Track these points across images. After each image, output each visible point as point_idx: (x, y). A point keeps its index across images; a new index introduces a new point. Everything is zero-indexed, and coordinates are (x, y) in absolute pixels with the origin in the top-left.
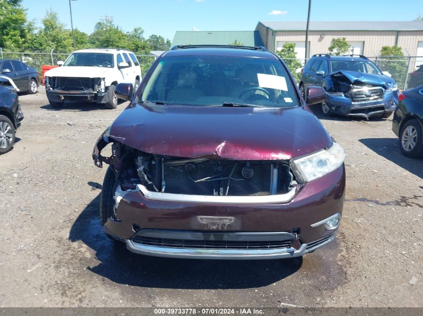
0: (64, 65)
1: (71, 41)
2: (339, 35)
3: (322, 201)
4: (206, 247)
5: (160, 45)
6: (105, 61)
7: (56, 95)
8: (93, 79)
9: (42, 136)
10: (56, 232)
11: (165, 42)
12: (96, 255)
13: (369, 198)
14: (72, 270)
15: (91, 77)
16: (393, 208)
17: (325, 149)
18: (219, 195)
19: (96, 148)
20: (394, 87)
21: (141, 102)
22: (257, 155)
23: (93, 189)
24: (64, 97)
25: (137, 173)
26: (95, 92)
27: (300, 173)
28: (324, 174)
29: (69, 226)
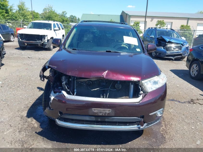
0: (27, 28)
1: (31, 16)
2: (161, 19)
3: (155, 102)
4: (96, 124)
5: (75, 20)
6: (47, 27)
7: (23, 43)
8: (42, 36)
9: (15, 63)
10: (20, 113)
11: (77, 19)
12: (40, 125)
13: (175, 99)
14: (27, 133)
15: (41, 34)
16: (187, 105)
17: (157, 76)
18: (103, 98)
19: (42, 71)
20: (187, 45)
21: (65, 48)
22: (123, 78)
23: (39, 91)
24: (27, 44)
25: (62, 85)
26: (42, 42)
27: (145, 88)
28: (157, 88)
29: (26, 110)
